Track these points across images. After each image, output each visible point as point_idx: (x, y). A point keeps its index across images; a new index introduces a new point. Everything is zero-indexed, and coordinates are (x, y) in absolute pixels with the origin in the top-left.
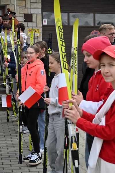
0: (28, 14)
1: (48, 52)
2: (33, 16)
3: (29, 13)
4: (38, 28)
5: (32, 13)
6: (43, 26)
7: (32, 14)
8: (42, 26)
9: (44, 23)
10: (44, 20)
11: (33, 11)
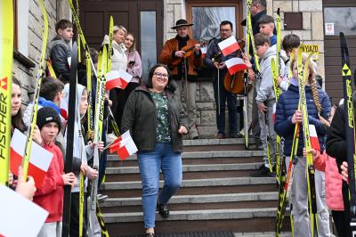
0: (292, 14)
1: (344, 74)
2: (304, 16)
3: (296, 10)
4: (315, 44)
5: (301, 10)
6: (327, 38)
7: (301, 13)
8: (325, 39)
9: (328, 33)
10: (326, 24)
11: (303, 7)
